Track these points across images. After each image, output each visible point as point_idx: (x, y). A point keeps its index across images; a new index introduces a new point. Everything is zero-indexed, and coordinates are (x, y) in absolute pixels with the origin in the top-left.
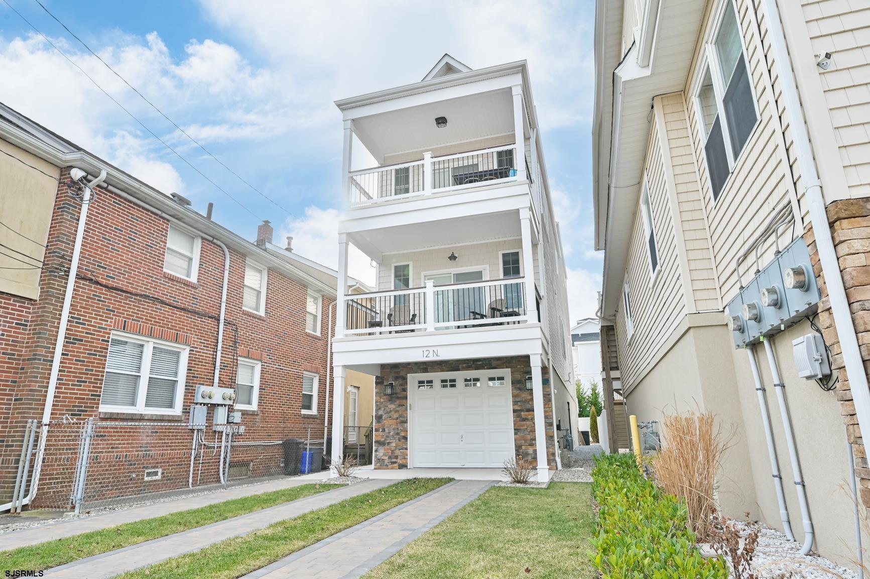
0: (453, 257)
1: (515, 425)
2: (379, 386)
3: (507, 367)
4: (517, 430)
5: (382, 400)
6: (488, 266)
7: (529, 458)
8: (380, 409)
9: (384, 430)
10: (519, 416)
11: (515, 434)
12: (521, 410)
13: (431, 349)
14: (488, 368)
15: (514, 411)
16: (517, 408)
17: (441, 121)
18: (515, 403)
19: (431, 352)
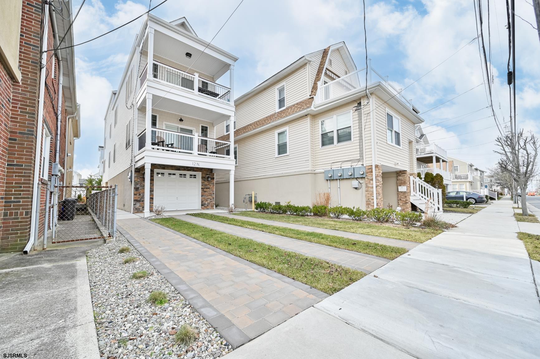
0: (181, 120)
1: (201, 193)
2: (137, 173)
3: (200, 172)
4: (202, 196)
5: (139, 180)
6: (195, 129)
7: (206, 205)
8: (138, 184)
9: (140, 195)
10: (203, 190)
11: (202, 197)
12: (204, 188)
13: (196, 162)
14: (193, 171)
15: (202, 188)
16: (203, 187)
17: (189, 55)
18: (202, 185)
19: (196, 164)
